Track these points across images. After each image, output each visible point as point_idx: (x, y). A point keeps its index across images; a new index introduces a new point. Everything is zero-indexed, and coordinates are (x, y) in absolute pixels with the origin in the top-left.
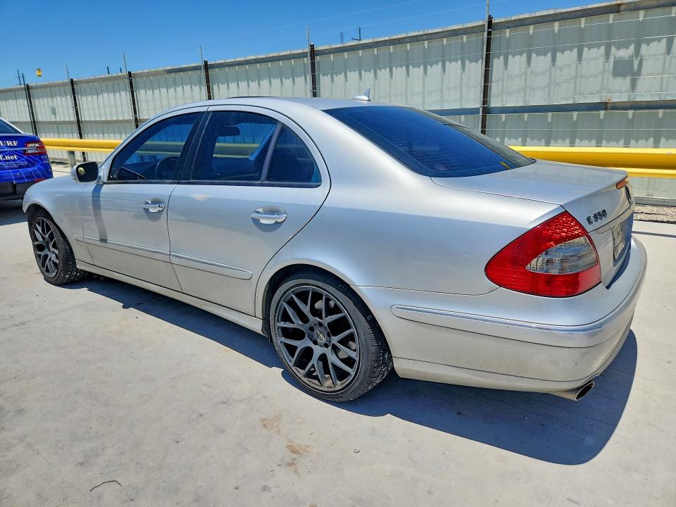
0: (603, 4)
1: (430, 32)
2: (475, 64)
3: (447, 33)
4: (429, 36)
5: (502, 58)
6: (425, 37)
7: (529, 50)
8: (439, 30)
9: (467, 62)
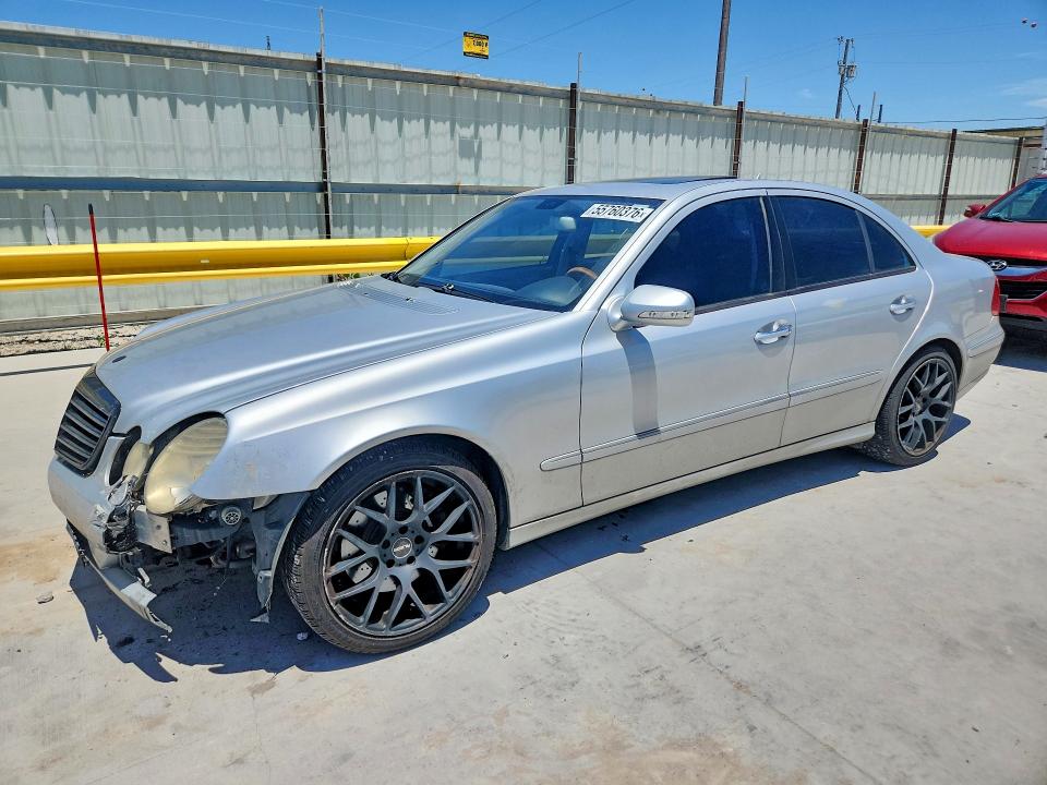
0: (443, 73)
1: (212, 48)
2: (299, 116)
3: (246, 59)
4: (212, 56)
5: (337, 114)
6: (204, 55)
7: (373, 110)
8: (231, 50)
9: (286, 111)
